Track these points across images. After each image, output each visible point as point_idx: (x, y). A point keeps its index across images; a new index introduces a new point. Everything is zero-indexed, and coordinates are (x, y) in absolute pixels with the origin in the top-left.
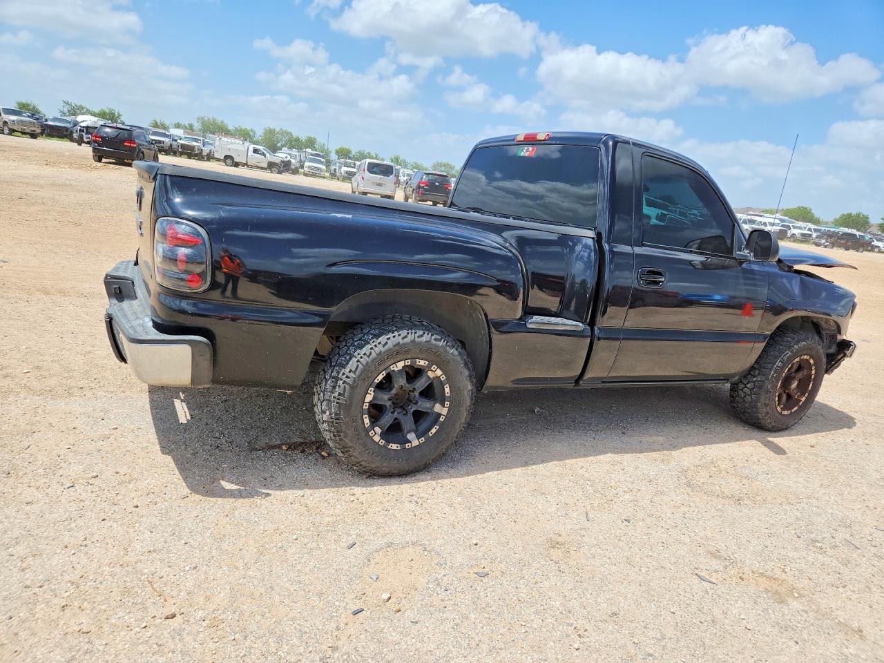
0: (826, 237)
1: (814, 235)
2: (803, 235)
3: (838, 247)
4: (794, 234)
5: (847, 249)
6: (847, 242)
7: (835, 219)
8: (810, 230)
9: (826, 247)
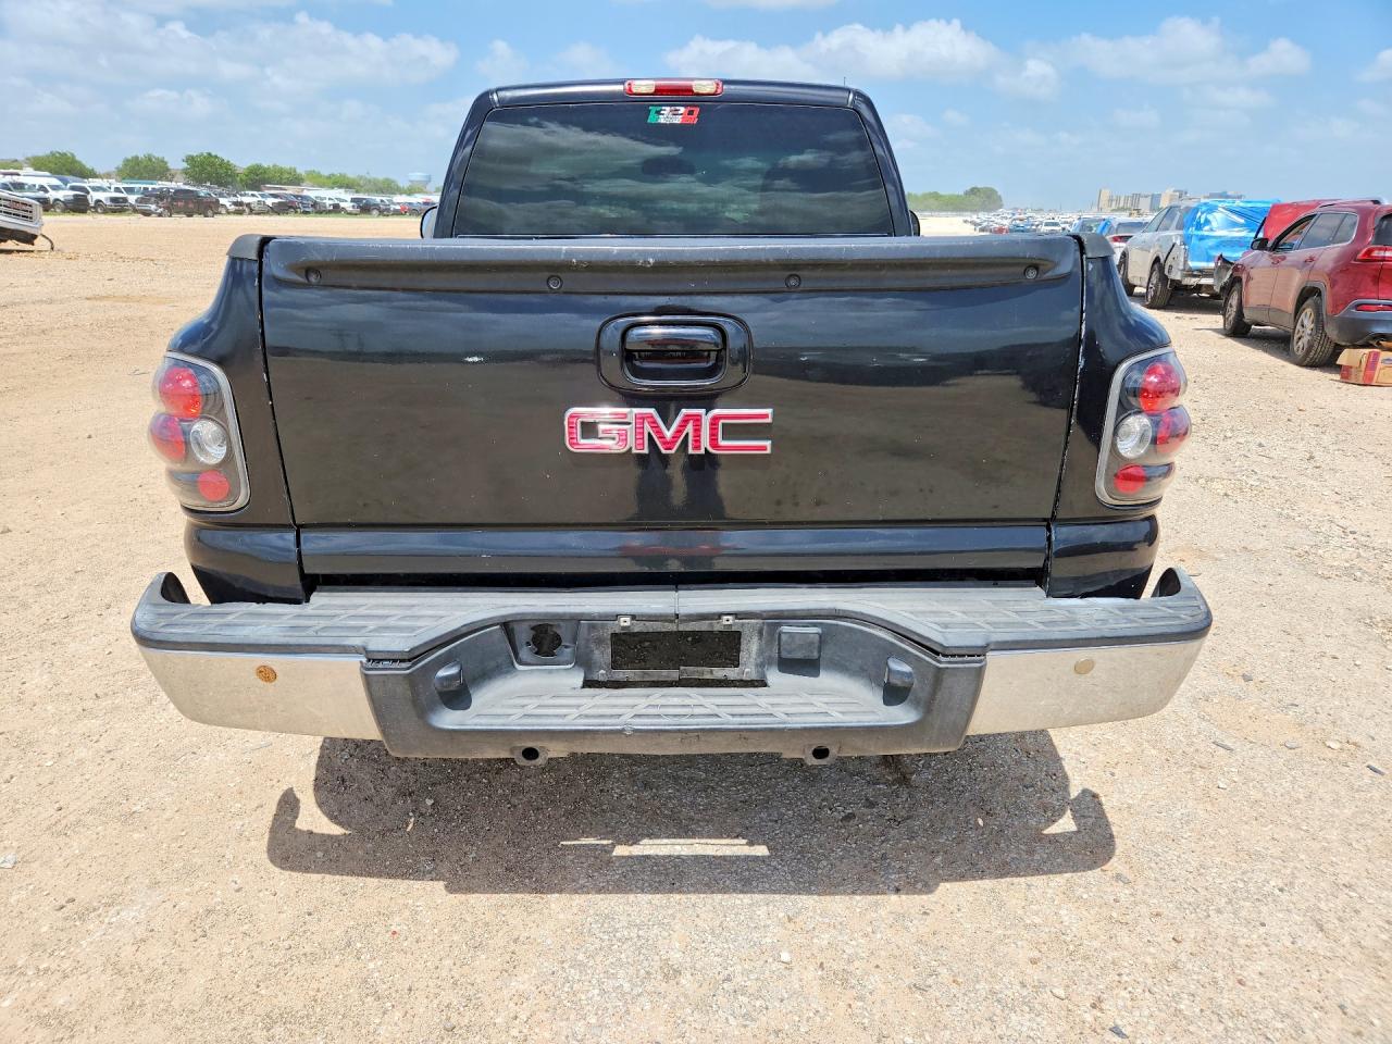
0: (153, 199)
1: (132, 199)
2: (114, 200)
3: (178, 213)
4: (98, 201)
5: (190, 215)
6: (187, 203)
7: (117, 168)
8: (117, 190)
9: (160, 215)
